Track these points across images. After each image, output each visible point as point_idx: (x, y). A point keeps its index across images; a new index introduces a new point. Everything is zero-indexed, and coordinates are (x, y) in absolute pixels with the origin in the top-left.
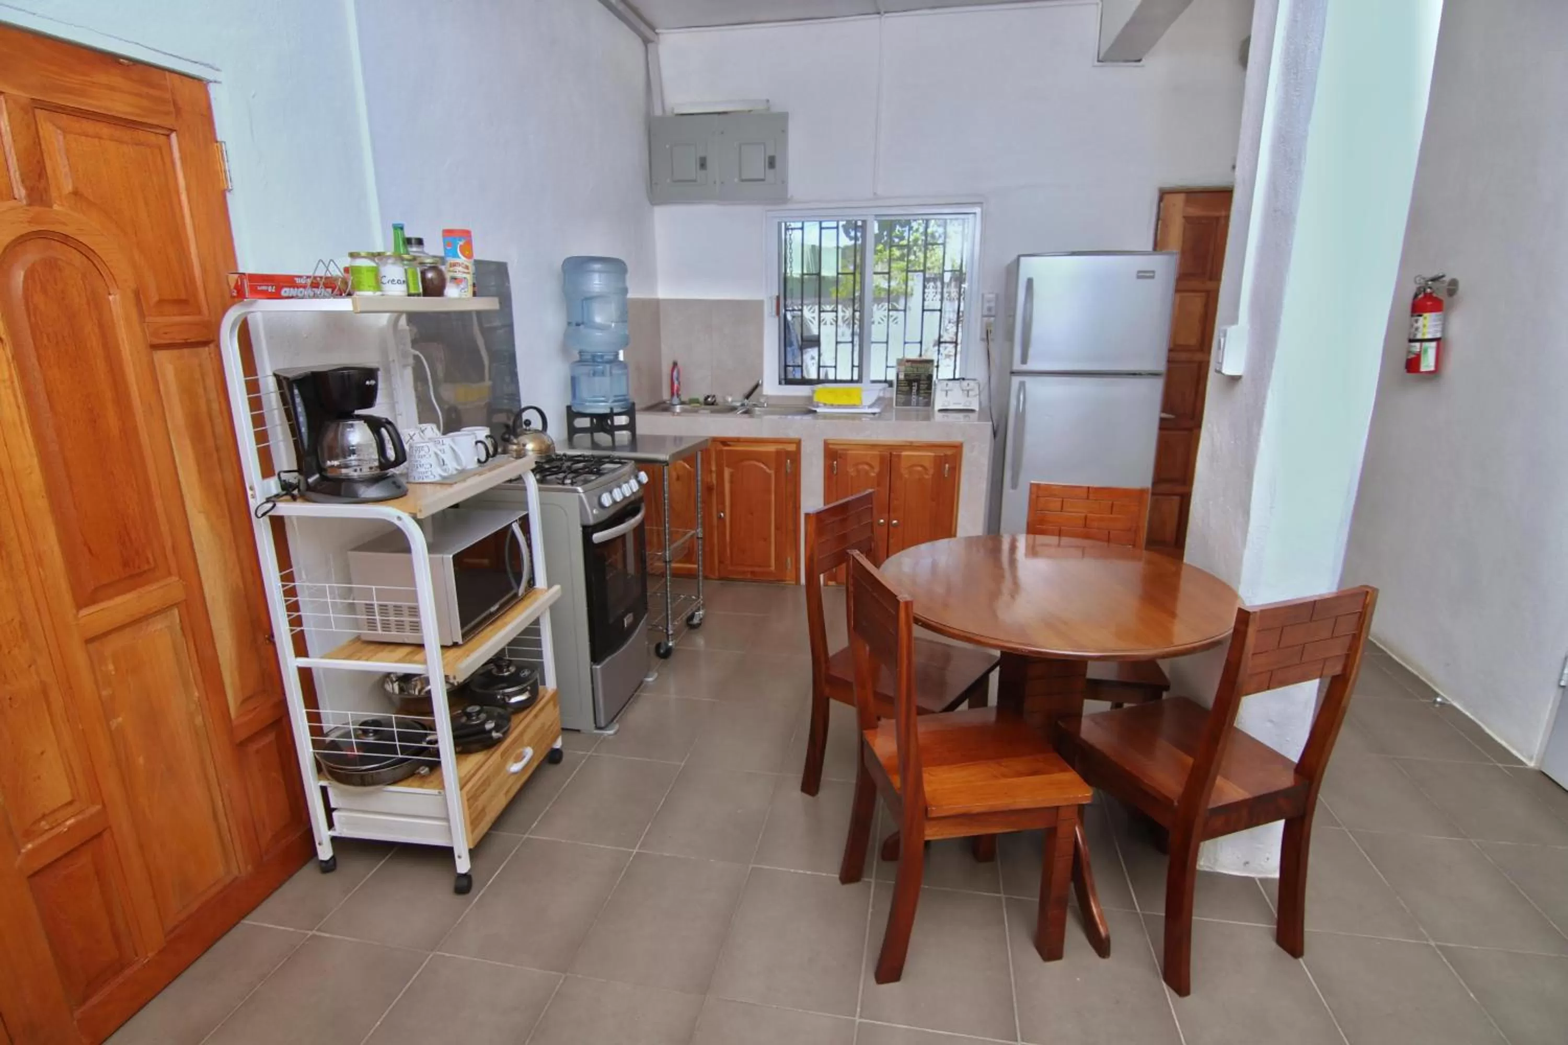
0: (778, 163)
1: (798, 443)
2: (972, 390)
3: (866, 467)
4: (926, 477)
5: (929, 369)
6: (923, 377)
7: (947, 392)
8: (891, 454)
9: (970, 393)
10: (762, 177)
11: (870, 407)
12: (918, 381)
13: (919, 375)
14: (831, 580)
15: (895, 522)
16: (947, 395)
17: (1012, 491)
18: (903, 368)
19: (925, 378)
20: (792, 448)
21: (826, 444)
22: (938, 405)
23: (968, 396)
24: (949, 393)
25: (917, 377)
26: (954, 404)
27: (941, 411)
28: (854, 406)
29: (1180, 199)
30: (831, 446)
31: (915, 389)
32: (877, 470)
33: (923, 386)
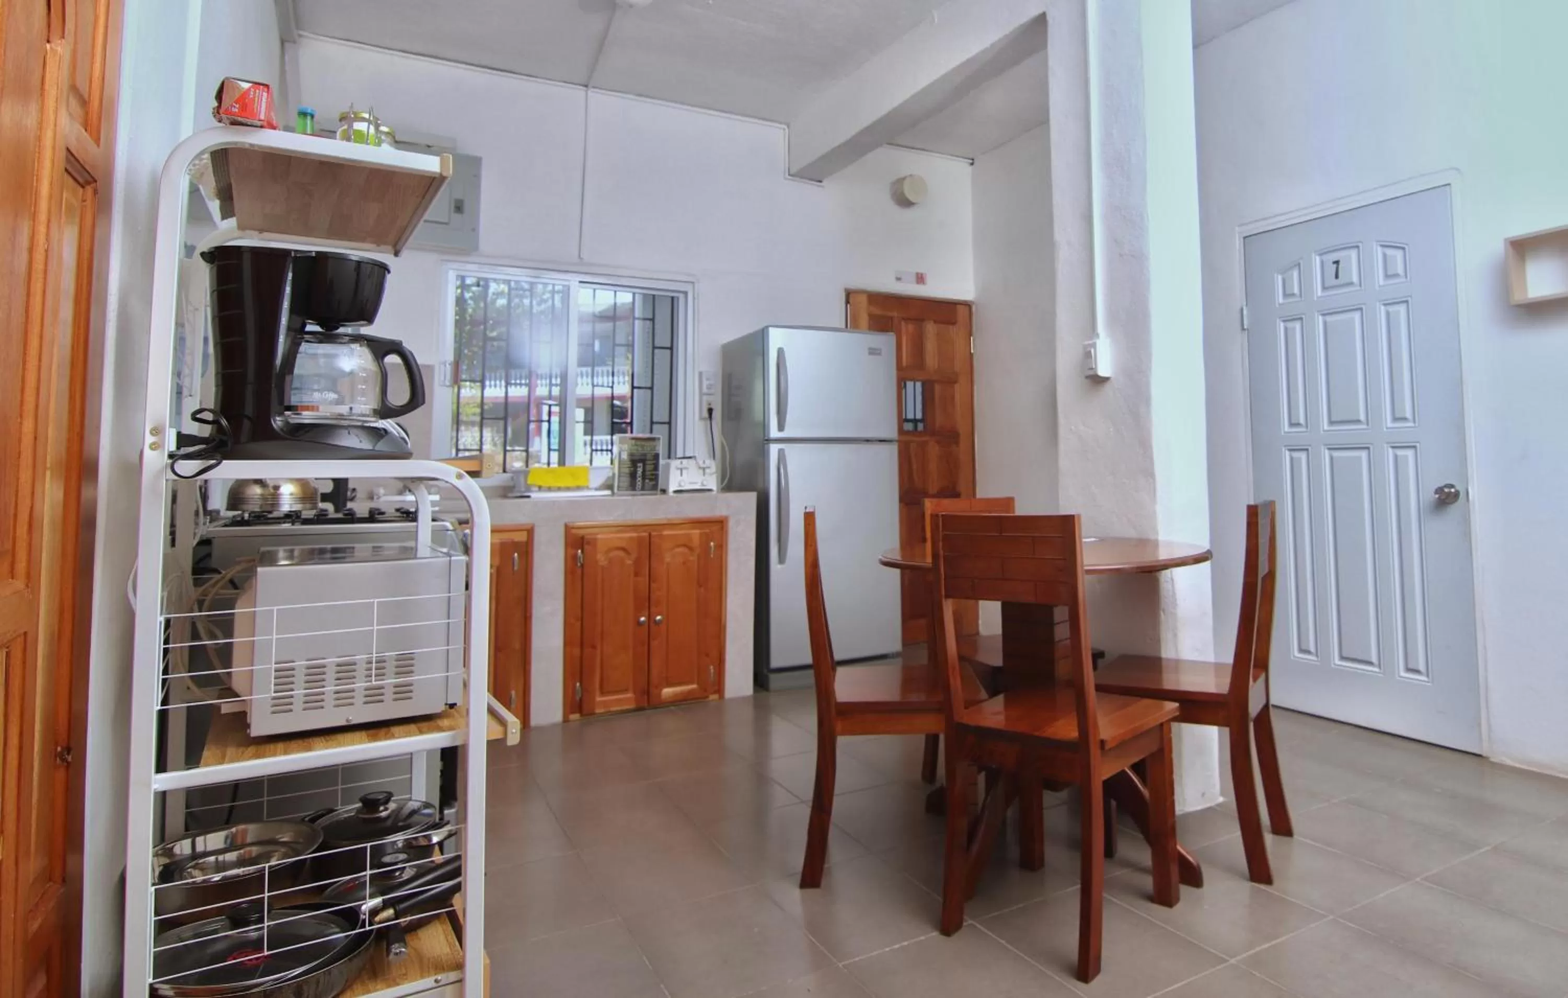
0: (467, 207)
1: (530, 531)
2: (709, 468)
3: (621, 554)
4: (691, 558)
5: (655, 447)
6: (649, 457)
7: (681, 470)
8: (650, 535)
9: (707, 471)
10: (446, 221)
11: (597, 489)
12: (643, 461)
13: (645, 455)
14: (573, 713)
15: (659, 618)
16: (681, 475)
17: (779, 566)
18: (626, 447)
19: (652, 458)
20: (521, 537)
21: (568, 528)
22: (672, 487)
23: (704, 474)
24: (684, 472)
25: (642, 458)
26: (691, 483)
27: (676, 492)
28: (578, 488)
29: (863, 299)
30: (574, 531)
31: (640, 471)
32: (634, 556)
33: (649, 467)
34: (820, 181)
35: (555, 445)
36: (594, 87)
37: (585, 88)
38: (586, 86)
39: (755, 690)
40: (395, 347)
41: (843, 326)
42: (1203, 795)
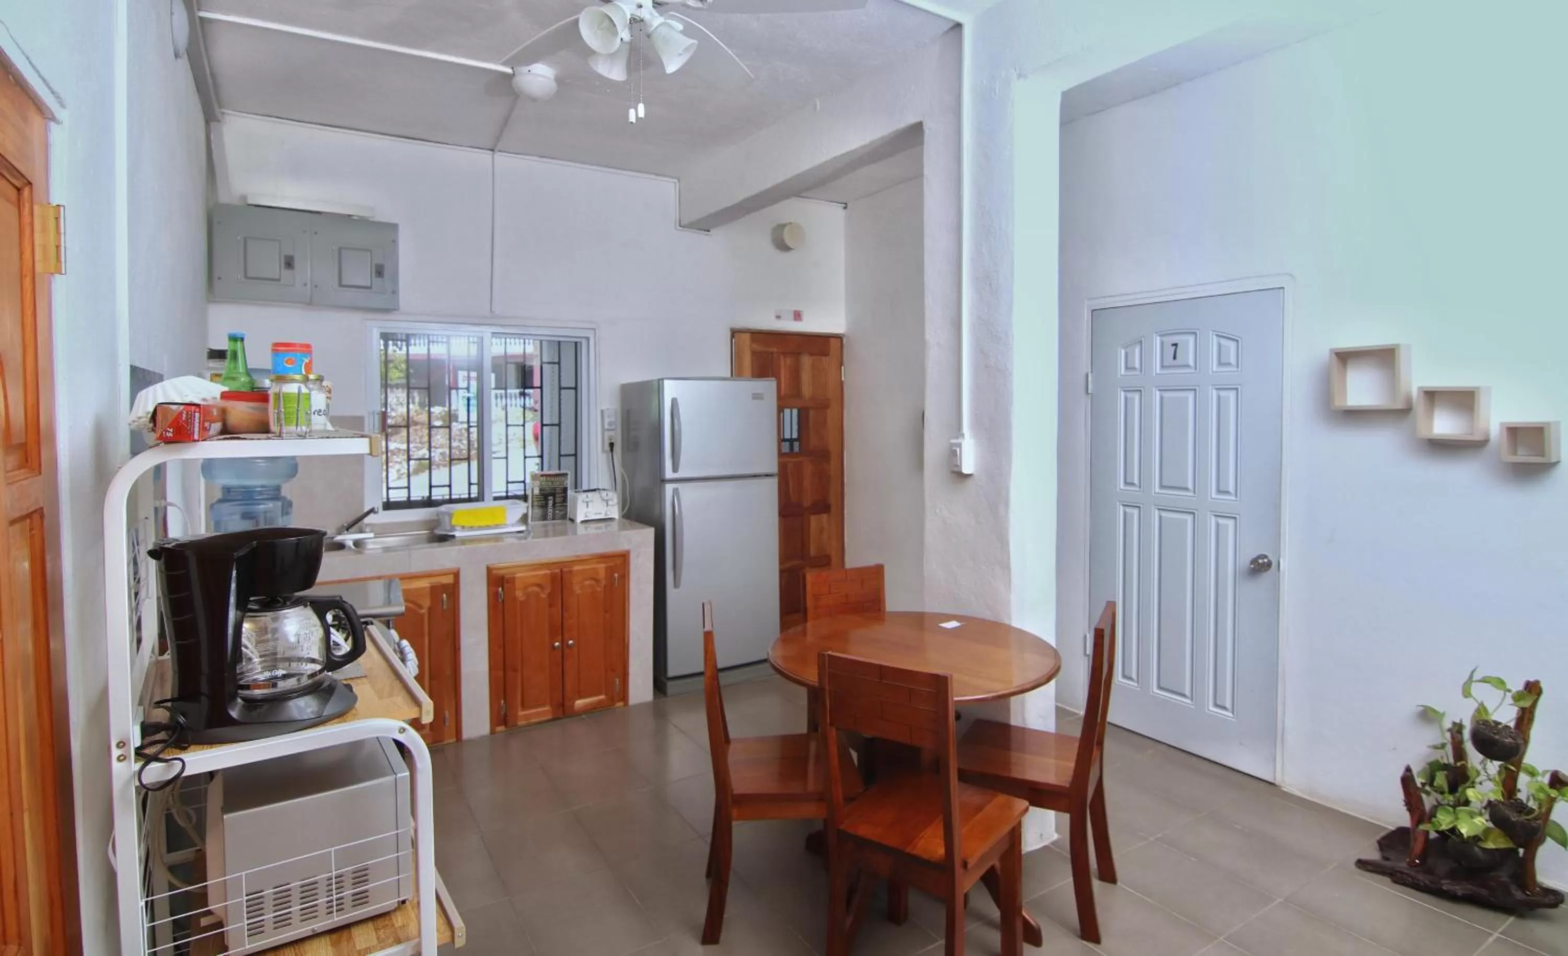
0: (387, 272)
1: (457, 575)
2: (612, 500)
3: (536, 589)
4: (599, 589)
5: (563, 482)
6: (558, 491)
7: (587, 503)
8: (562, 571)
9: (610, 503)
10: (369, 285)
11: (513, 525)
12: (554, 495)
13: (555, 489)
14: (499, 725)
15: (571, 642)
16: (587, 506)
17: (675, 591)
18: (538, 483)
19: (560, 492)
20: (449, 580)
21: (489, 570)
22: (580, 518)
23: (607, 505)
24: (590, 504)
25: (553, 491)
26: (596, 514)
27: (583, 522)
28: (497, 526)
29: (747, 337)
30: (495, 572)
31: (551, 503)
32: (548, 591)
33: (558, 500)
34: (708, 231)
35: (474, 479)
36: (500, 151)
37: (491, 152)
38: (493, 150)
39: (655, 694)
40: (336, 604)
41: (729, 375)
42: (1041, 835)
